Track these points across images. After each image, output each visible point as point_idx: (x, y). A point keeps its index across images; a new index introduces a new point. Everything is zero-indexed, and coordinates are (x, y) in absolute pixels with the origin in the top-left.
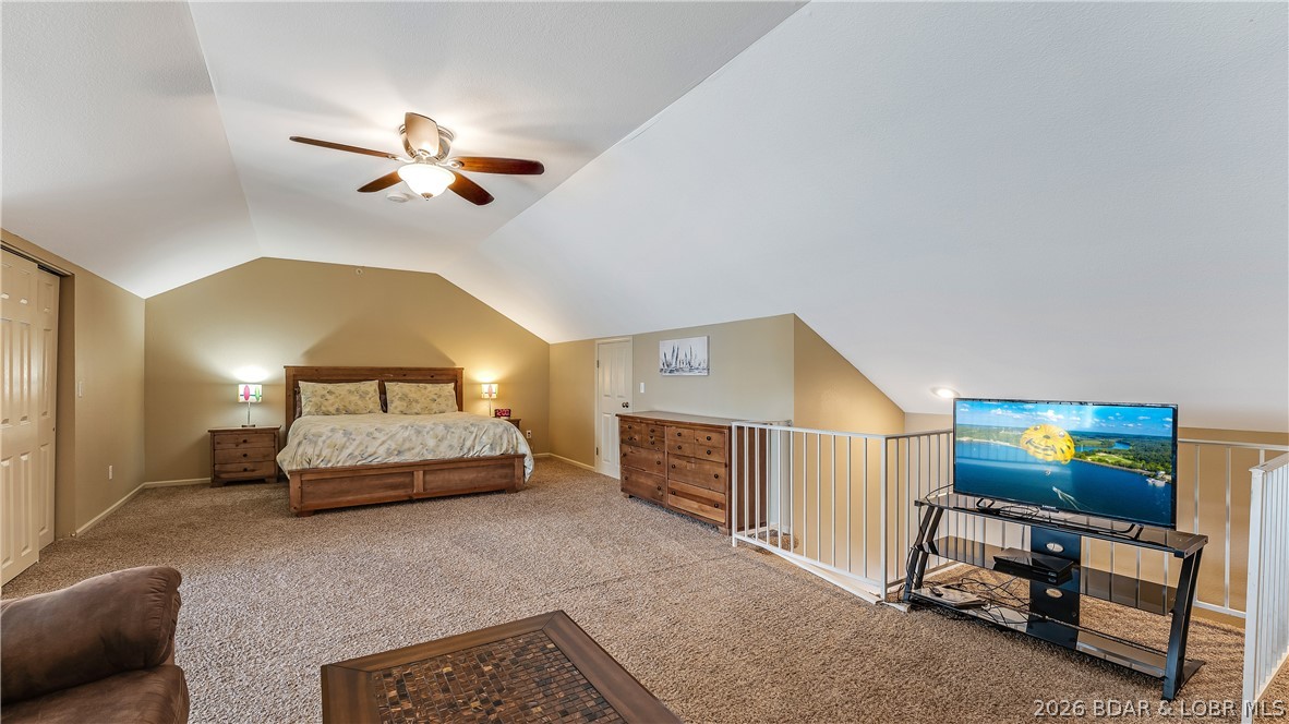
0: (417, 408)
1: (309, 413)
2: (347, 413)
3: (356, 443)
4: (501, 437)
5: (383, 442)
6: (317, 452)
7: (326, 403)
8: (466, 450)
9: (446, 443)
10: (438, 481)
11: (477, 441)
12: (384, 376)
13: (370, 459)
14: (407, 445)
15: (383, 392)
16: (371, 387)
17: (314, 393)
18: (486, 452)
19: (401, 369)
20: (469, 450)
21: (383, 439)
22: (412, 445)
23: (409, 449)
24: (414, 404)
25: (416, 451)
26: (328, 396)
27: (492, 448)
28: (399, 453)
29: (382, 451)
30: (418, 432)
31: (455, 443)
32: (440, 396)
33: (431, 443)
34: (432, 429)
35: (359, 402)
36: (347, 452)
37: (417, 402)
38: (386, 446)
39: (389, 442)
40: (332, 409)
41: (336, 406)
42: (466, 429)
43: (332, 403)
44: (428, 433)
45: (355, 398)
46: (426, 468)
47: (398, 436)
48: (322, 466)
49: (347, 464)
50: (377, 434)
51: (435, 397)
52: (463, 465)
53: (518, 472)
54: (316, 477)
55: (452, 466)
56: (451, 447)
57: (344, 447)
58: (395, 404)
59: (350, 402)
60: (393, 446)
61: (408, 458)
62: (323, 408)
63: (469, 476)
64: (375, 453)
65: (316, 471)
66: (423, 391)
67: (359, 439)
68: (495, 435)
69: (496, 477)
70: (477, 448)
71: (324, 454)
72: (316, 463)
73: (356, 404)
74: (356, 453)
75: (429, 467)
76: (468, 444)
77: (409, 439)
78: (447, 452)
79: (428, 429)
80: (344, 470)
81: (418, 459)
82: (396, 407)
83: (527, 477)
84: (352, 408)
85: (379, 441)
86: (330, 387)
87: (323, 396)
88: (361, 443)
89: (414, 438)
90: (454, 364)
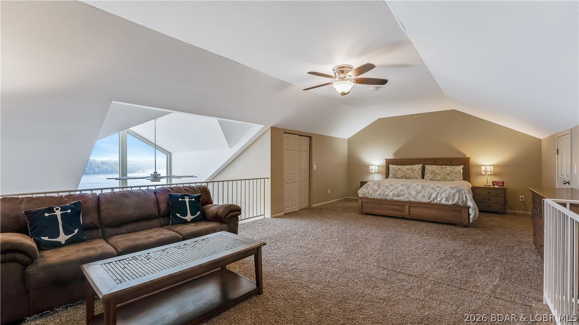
0: (439, 177)
1: (391, 177)
2: (406, 178)
3: (381, 190)
4: (454, 195)
5: (392, 191)
6: (367, 191)
7: (397, 174)
8: (432, 199)
9: (421, 194)
10: (415, 212)
11: (439, 195)
12: (424, 162)
13: (386, 197)
14: (402, 193)
15: (423, 169)
16: (418, 167)
17: (393, 170)
18: (444, 202)
19: (434, 159)
20: (434, 199)
21: (392, 189)
22: (404, 193)
23: (403, 195)
24: (437, 176)
25: (406, 196)
26: (398, 171)
27: (447, 199)
28: (398, 196)
29: (391, 194)
30: (408, 188)
31: (426, 195)
32: (452, 172)
33: (414, 193)
34: (415, 187)
35: (411, 174)
36: (378, 193)
37: (439, 175)
38: (393, 192)
39: (394, 191)
40: (399, 176)
41: (401, 175)
42: (433, 188)
43: (400, 173)
44: (412, 188)
45: (409, 172)
46: (410, 205)
47: (399, 188)
48: (370, 197)
49: (378, 198)
50: (390, 187)
51: (449, 172)
52: (430, 206)
53: (465, 216)
54: (367, 200)
55: (423, 206)
56: (424, 196)
57: (377, 191)
58: (428, 175)
59: (407, 173)
60: (396, 193)
61: (402, 198)
62: (396, 176)
63: (433, 213)
64: (388, 194)
65: (367, 198)
66: (444, 169)
67: (383, 188)
68: (450, 193)
69: (450, 216)
70: (439, 199)
71: (370, 192)
72: (367, 195)
73: (410, 175)
74: (381, 194)
75: (411, 204)
76: (434, 196)
77: (403, 190)
78: (420, 199)
79: (413, 187)
80: (377, 199)
81: (406, 200)
82: (428, 177)
83: (471, 220)
84: (408, 176)
85: (390, 190)
86: (400, 167)
87: (396, 171)
88: (383, 190)
89: (405, 190)
90: (466, 155)
